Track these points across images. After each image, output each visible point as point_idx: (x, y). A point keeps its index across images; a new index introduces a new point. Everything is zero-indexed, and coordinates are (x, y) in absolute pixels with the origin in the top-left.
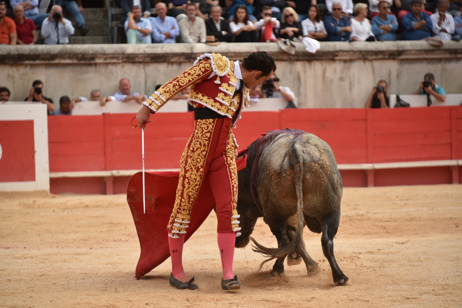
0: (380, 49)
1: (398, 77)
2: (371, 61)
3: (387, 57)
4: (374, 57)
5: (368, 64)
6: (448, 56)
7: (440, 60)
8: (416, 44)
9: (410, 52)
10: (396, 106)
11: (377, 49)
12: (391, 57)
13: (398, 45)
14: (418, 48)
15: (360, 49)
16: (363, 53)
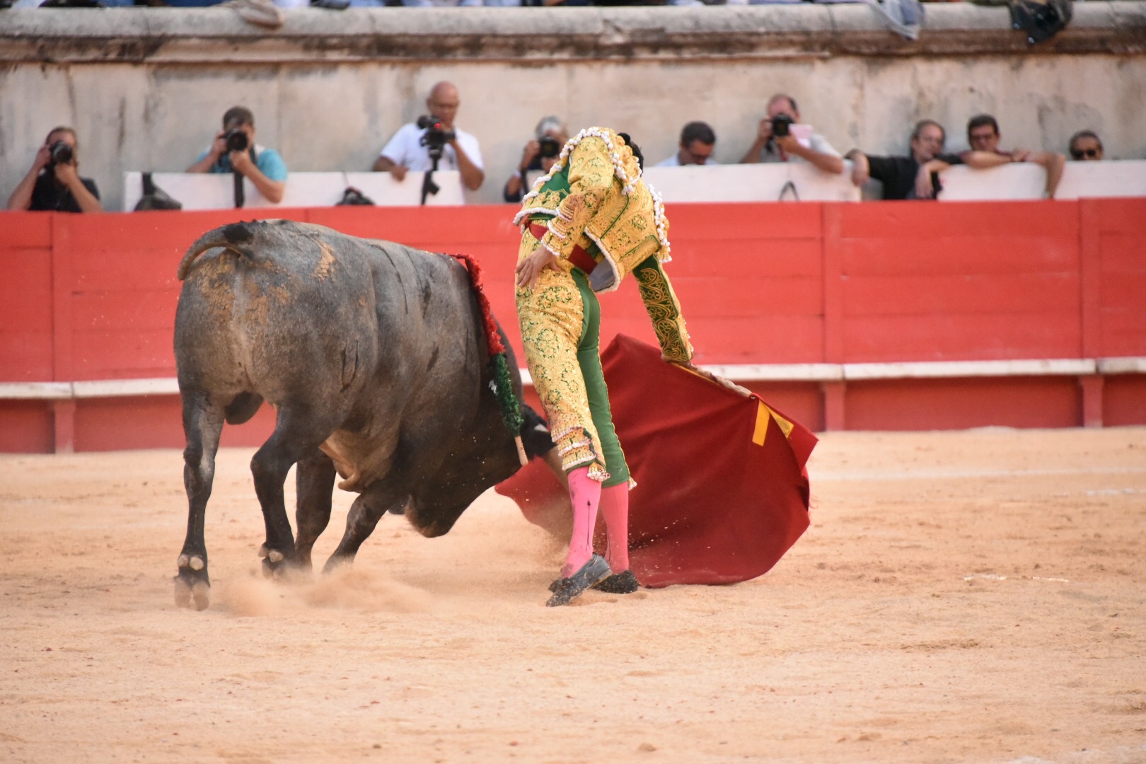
0: (94, 34)
1: (147, 117)
2: (67, 65)
3: (112, 56)
4: (74, 56)
5: (54, 74)
6: (298, 55)
7: (274, 68)
8: (201, 17)
9: (183, 42)
10: (139, 207)
11: (84, 33)
12: (126, 57)
13: (146, 21)
14: (209, 30)
15: (30, 32)
16: (40, 43)
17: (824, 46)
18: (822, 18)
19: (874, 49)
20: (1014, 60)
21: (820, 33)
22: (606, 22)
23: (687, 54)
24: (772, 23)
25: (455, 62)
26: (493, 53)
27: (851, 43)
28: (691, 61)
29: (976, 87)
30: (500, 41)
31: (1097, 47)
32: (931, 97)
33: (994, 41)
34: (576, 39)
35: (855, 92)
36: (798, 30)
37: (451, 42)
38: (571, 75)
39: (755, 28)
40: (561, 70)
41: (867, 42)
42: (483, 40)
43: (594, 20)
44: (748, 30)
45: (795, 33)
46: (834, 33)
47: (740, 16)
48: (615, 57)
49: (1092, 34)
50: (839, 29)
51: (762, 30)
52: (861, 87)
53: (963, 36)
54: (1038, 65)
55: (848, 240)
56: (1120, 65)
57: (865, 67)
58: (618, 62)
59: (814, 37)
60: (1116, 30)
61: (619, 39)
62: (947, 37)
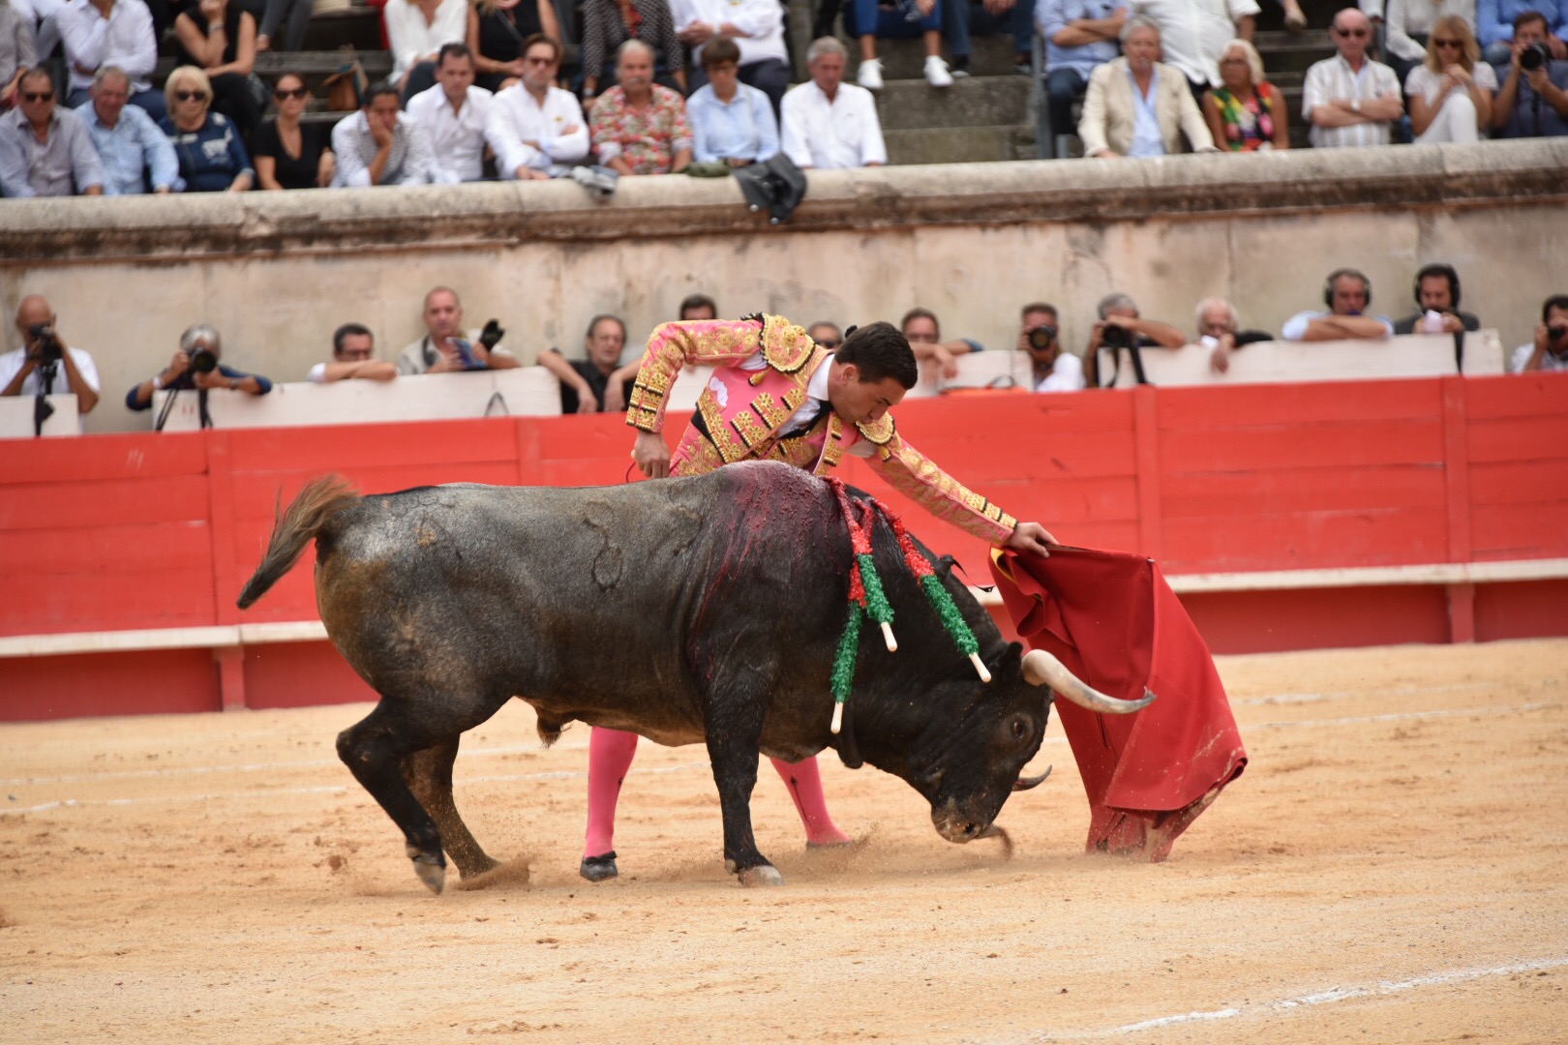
17: (511, 231)
18: (507, 197)
19: (571, 233)
20: (738, 241)
21: (505, 216)
22: (247, 210)
23: (346, 246)
24: (447, 204)
25: (66, 264)
26: (112, 252)
27: (543, 227)
28: (352, 254)
29: (695, 274)
30: (119, 236)
31: (836, 223)
32: (641, 288)
33: (714, 219)
34: (212, 232)
35: (550, 284)
36: (480, 212)
37: (62, 239)
38: (207, 276)
39: (426, 212)
40: (195, 271)
41: (563, 225)
42: (100, 236)
43: (233, 208)
44: (420, 214)
45: (475, 216)
46: (521, 214)
47: (408, 197)
48: (260, 251)
49: (829, 208)
50: (528, 210)
51: (436, 213)
52: (557, 278)
53: (676, 214)
54: (768, 246)
55: (547, 462)
56: (864, 243)
57: (561, 255)
58: (264, 258)
59: (497, 220)
60: (856, 201)
61: (264, 230)
62: (657, 215)
